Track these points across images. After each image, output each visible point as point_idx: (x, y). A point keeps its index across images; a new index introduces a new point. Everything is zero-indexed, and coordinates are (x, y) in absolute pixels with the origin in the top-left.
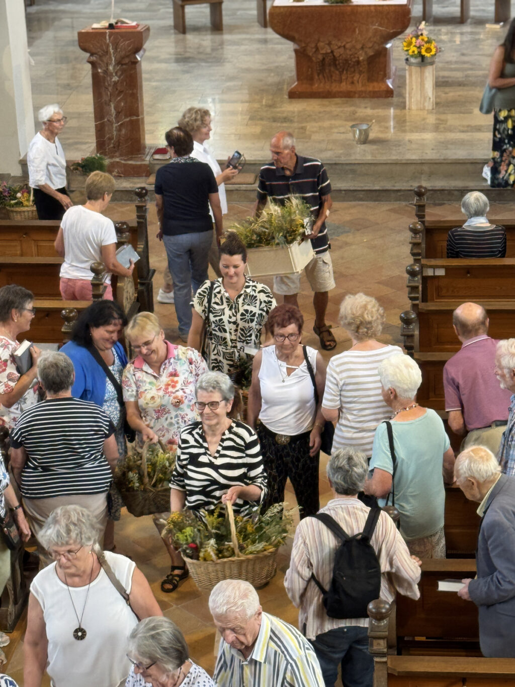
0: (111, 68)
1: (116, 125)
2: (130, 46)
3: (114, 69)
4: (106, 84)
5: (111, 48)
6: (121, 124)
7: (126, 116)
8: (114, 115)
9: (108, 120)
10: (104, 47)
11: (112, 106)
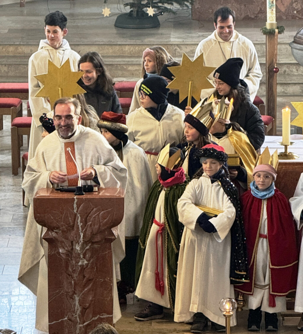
0: (78, 248)
1: (81, 325)
2: (106, 219)
3: (82, 248)
4: (70, 269)
5: (79, 221)
6: (88, 325)
7: (94, 315)
8: (78, 312)
9: (70, 320)
10: (70, 218)
11: (77, 299)
